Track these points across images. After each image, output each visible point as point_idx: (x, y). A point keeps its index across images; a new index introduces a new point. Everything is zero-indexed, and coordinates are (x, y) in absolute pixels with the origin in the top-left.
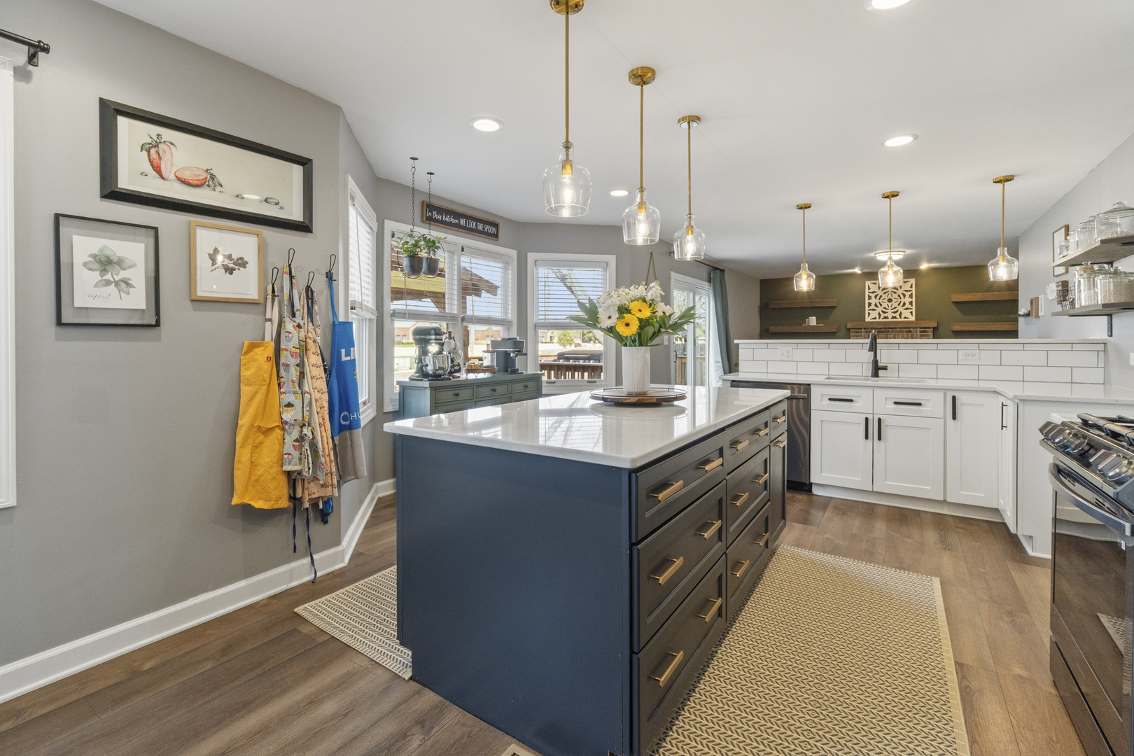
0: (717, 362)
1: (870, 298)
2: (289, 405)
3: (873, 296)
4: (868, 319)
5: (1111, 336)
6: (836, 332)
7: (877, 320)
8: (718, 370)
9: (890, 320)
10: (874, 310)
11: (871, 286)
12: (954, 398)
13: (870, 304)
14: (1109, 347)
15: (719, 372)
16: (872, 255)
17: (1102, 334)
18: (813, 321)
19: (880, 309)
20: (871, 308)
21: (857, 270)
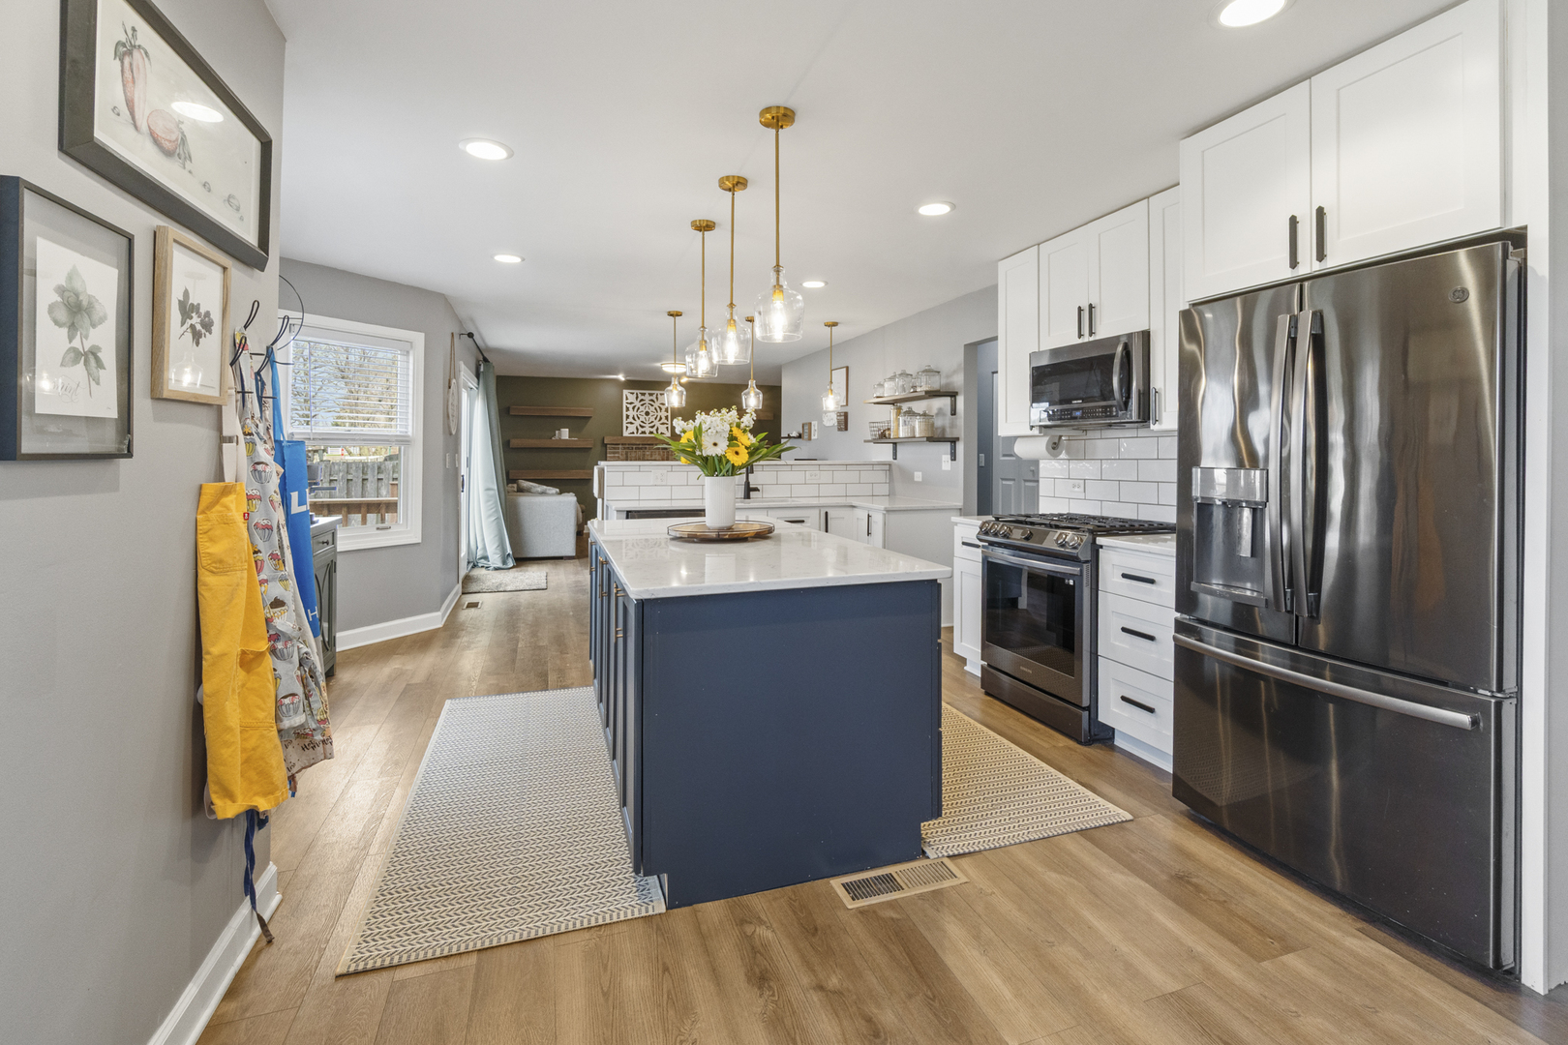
0: (488, 489)
1: (628, 409)
2: (278, 603)
3: (630, 407)
4: (626, 434)
5: (895, 459)
6: (591, 448)
7: (635, 435)
8: (488, 501)
9: (647, 435)
10: (631, 423)
11: (629, 396)
12: (826, 513)
13: (628, 417)
14: (893, 467)
15: (490, 503)
16: (658, 364)
17: (889, 458)
18: (565, 434)
19: (638, 423)
20: (629, 420)
21: (621, 377)
